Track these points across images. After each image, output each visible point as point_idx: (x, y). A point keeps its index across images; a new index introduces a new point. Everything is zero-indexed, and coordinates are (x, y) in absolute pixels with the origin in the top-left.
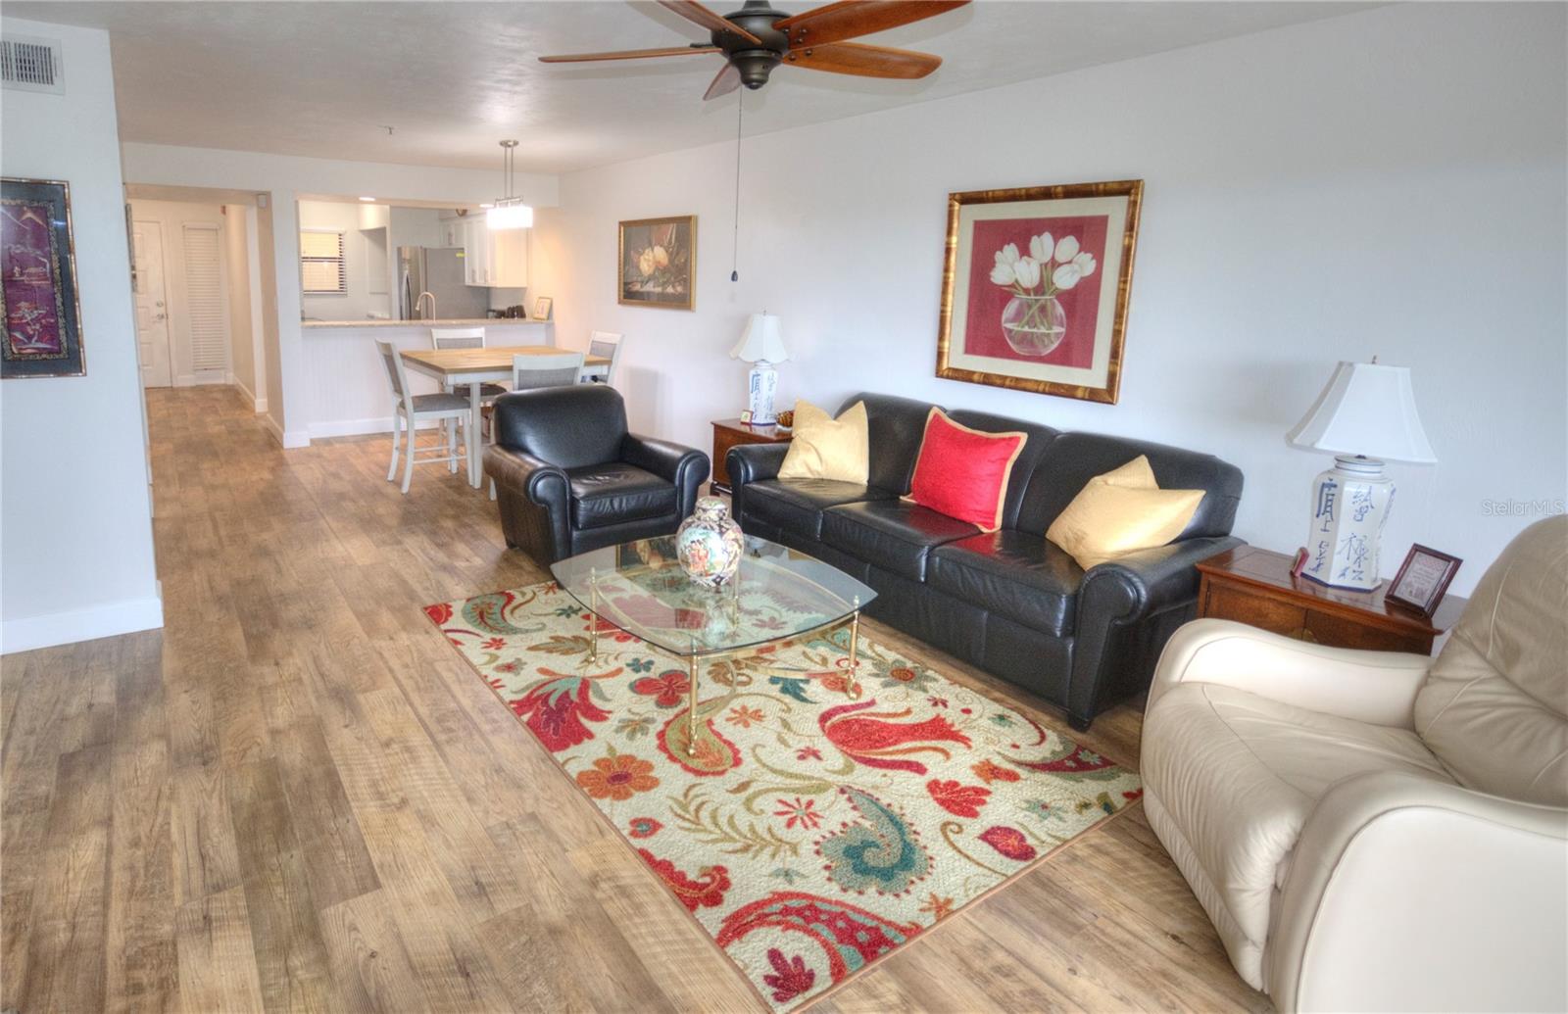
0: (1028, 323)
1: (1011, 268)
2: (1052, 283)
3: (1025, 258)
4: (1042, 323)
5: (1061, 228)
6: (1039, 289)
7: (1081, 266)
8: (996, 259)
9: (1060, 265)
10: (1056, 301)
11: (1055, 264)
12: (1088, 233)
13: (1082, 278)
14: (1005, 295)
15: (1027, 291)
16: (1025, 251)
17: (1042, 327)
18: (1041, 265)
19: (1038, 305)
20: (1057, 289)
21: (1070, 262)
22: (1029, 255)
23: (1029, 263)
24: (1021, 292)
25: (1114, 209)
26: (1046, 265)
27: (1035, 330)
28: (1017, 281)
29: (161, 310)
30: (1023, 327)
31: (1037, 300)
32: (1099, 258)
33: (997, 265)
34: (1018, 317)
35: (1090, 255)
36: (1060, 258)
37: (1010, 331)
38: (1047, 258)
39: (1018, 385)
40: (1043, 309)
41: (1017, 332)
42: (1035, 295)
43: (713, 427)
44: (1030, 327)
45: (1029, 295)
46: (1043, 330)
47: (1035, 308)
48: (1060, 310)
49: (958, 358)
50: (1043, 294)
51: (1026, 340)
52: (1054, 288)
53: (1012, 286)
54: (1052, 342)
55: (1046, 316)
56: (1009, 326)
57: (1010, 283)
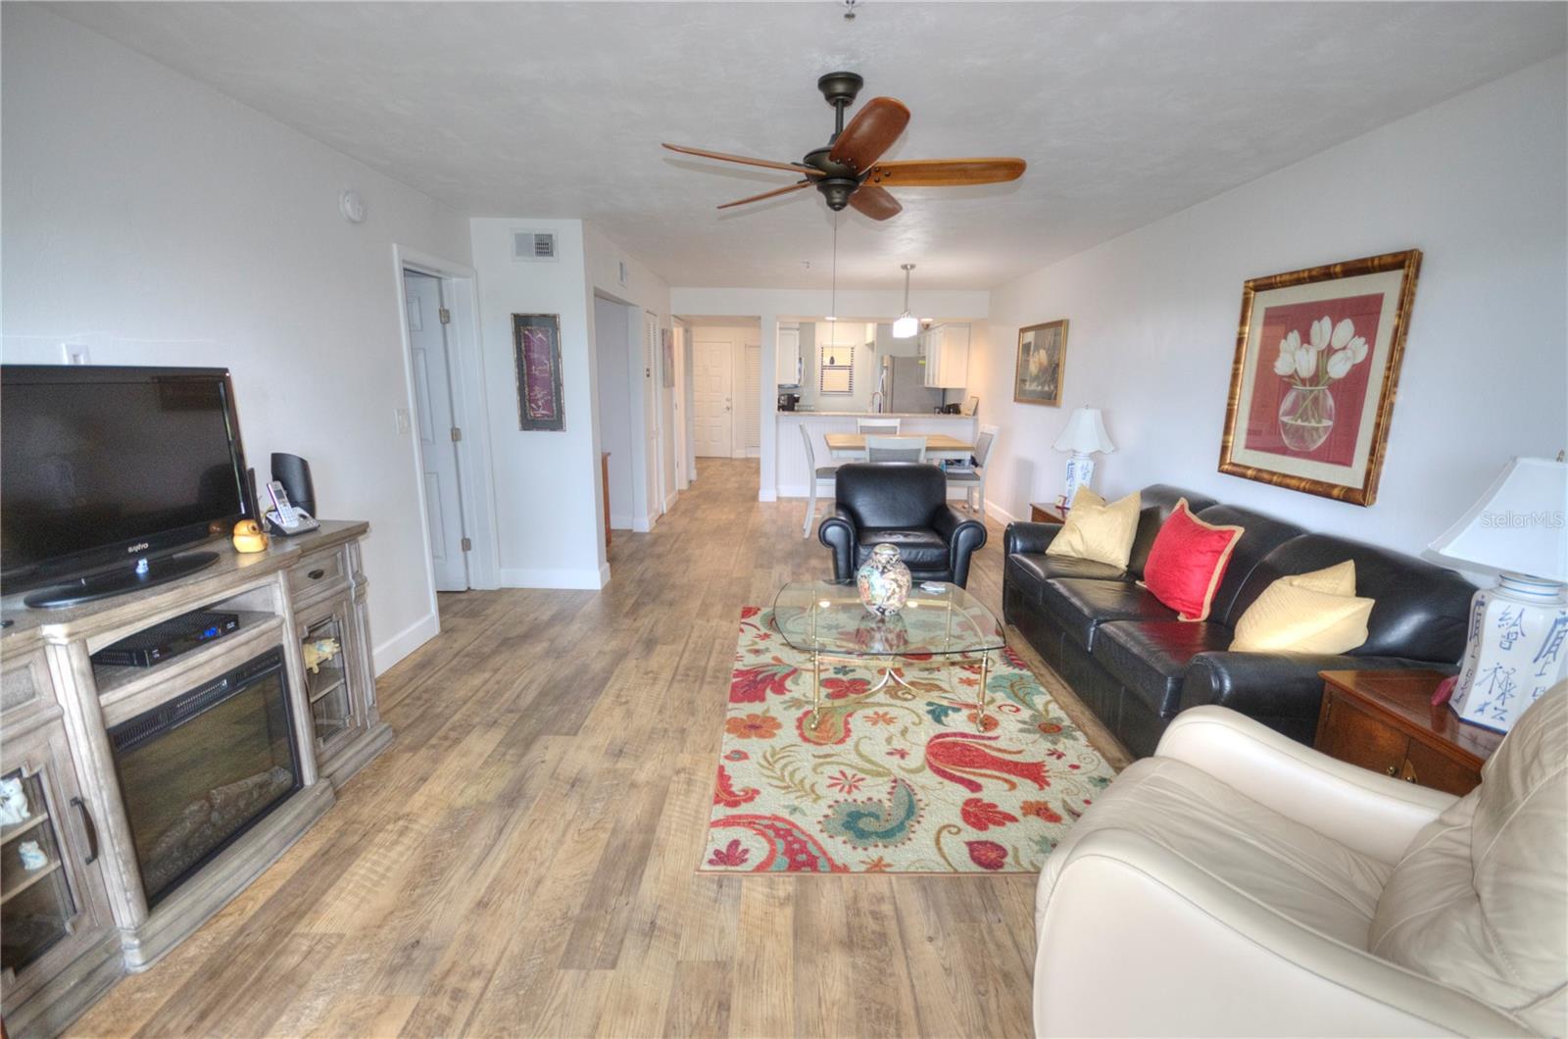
0: (1301, 417)
1: (1295, 358)
2: (1327, 372)
3: (1305, 345)
4: (1313, 416)
5: (1337, 310)
6: (1314, 380)
7: (1354, 353)
8: (1281, 347)
9: (1336, 351)
10: (1327, 392)
11: (1329, 351)
12: (1364, 312)
13: (1354, 366)
14: (1287, 383)
15: (1303, 382)
16: (1306, 339)
17: (1313, 420)
18: (1318, 352)
19: (1313, 395)
20: (1330, 378)
21: (1344, 348)
22: (1309, 343)
23: (1308, 351)
24: (1299, 382)
25: (1388, 285)
26: (1323, 351)
27: (1306, 424)
28: (1296, 371)
29: (728, 404)
30: (1296, 420)
31: (1312, 391)
32: (1371, 342)
33: (1281, 354)
34: (1291, 412)
35: (1363, 340)
36: (1336, 345)
37: (1285, 424)
38: (1323, 346)
39: (1284, 482)
40: (1316, 400)
41: (1292, 425)
42: (1311, 386)
43: (1031, 508)
44: (1302, 421)
45: (1305, 385)
46: (1313, 424)
47: (1308, 402)
48: (1330, 402)
49: (1240, 454)
50: (1317, 385)
51: (1299, 434)
52: (1327, 377)
53: (1291, 376)
54: (1320, 437)
55: (1317, 409)
56: (1285, 419)
57: (1289, 373)
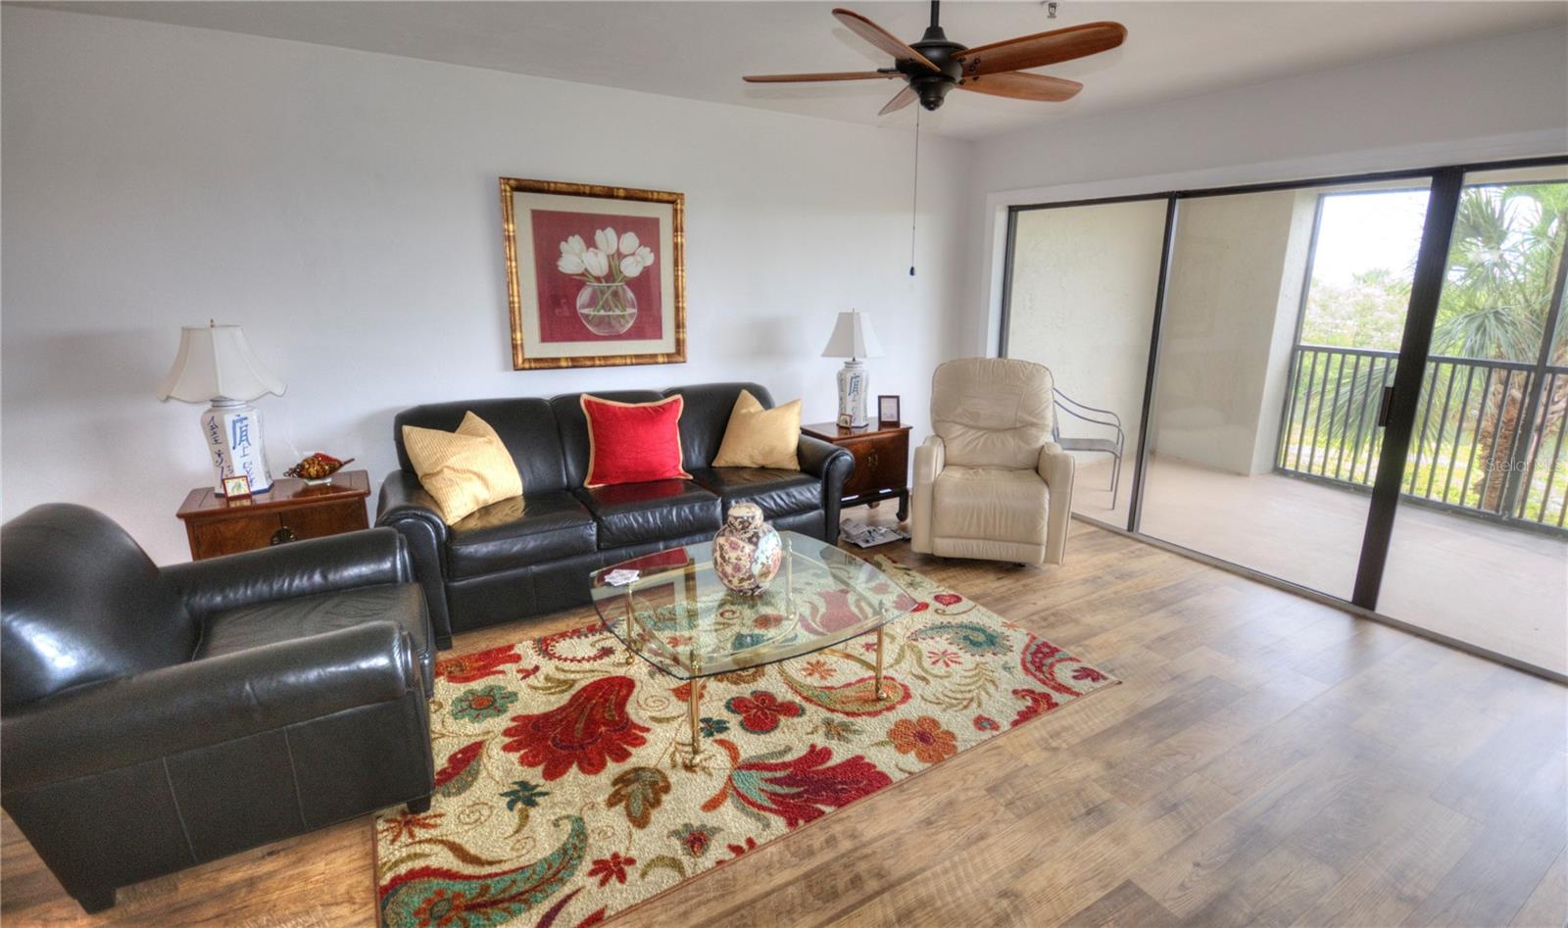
0: (603, 307)
1: (574, 257)
2: (621, 272)
3: (591, 249)
4: (616, 306)
5: (622, 225)
6: (610, 277)
7: (643, 259)
8: (562, 250)
9: (625, 256)
10: (626, 287)
11: (619, 255)
12: (647, 231)
13: (645, 268)
14: (577, 282)
15: (598, 279)
16: (590, 243)
17: (616, 310)
18: (608, 256)
19: (611, 291)
20: (625, 277)
21: (633, 254)
22: (596, 248)
23: (596, 254)
24: (592, 280)
25: (662, 213)
26: (613, 255)
27: (610, 313)
28: (586, 270)
30: (599, 311)
31: (609, 287)
32: (656, 250)
33: (563, 255)
34: (593, 302)
35: (648, 249)
36: (624, 250)
37: (587, 316)
38: (613, 250)
40: (615, 294)
41: (594, 316)
42: (607, 282)
44: (605, 311)
45: (601, 282)
46: (618, 312)
47: (608, 295)
48: (630, 295)
49: (535, 347)
50: (614, 281)
51: (601, 322)
52: (622, 276)
53: (583, 275)
54: (628, 322)
55: (619, 300)
56: (586, 311)
57: (580, 272)
